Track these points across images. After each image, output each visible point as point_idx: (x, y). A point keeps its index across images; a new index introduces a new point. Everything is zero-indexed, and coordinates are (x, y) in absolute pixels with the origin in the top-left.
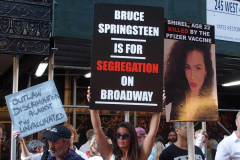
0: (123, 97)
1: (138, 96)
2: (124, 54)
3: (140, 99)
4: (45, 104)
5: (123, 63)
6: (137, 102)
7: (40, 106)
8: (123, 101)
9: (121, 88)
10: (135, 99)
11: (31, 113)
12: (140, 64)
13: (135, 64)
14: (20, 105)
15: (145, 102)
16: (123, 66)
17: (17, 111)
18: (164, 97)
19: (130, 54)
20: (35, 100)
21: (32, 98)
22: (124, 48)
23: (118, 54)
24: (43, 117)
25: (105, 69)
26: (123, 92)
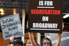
0: (43, 27)
1: (50, 26)
2: (44, 6)
3: (51, 27)
4: (15, 26)
5: (43, 10)
6: (50, 28)
7: (13, 26)
8: (43, 28)
9: (42, 22)
10: (49, 27)
11: (9, 29)
12: (51, 11)
13: (49, 10)
14: (5, 24)
15: (54, 29)
16: (43, 12)
17: (4, 27)
18: (63, 26)
19: (46, 6)
20: (11, 22)
21: (10, 21)
22: (44, 3)
23: (41, 6)
24: (14, 32)
25: (35, 13)
26: (43, 24)
